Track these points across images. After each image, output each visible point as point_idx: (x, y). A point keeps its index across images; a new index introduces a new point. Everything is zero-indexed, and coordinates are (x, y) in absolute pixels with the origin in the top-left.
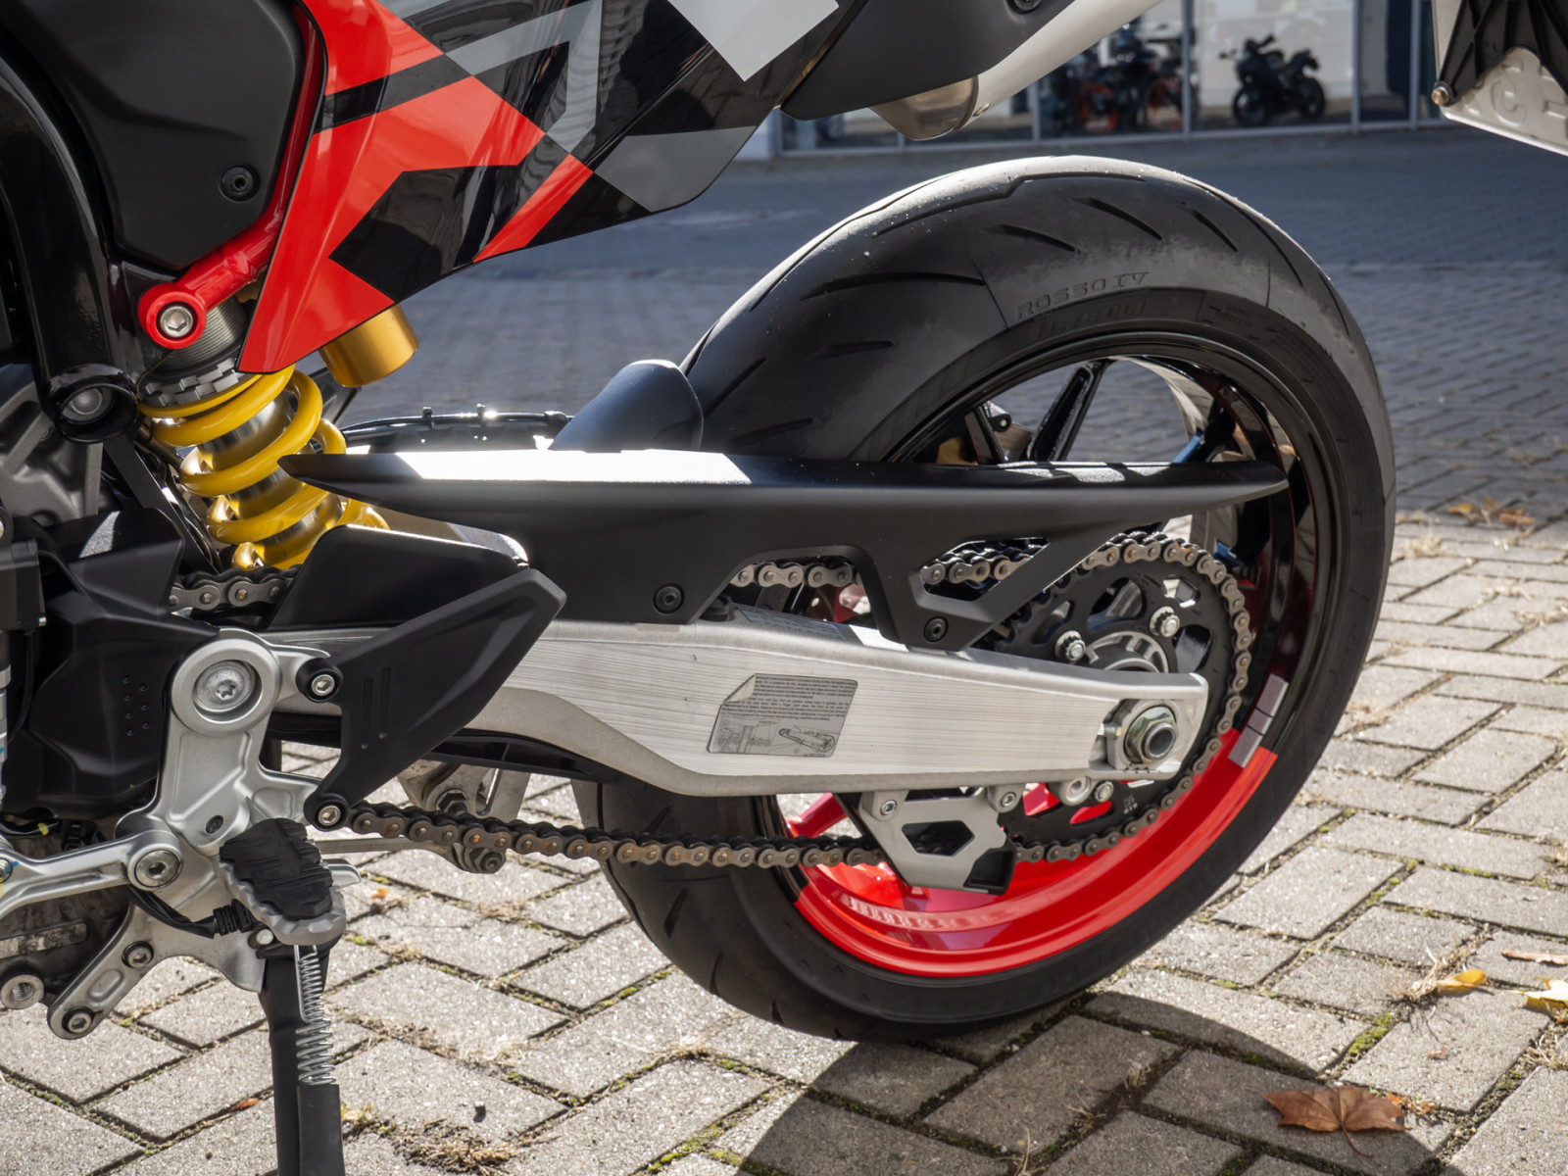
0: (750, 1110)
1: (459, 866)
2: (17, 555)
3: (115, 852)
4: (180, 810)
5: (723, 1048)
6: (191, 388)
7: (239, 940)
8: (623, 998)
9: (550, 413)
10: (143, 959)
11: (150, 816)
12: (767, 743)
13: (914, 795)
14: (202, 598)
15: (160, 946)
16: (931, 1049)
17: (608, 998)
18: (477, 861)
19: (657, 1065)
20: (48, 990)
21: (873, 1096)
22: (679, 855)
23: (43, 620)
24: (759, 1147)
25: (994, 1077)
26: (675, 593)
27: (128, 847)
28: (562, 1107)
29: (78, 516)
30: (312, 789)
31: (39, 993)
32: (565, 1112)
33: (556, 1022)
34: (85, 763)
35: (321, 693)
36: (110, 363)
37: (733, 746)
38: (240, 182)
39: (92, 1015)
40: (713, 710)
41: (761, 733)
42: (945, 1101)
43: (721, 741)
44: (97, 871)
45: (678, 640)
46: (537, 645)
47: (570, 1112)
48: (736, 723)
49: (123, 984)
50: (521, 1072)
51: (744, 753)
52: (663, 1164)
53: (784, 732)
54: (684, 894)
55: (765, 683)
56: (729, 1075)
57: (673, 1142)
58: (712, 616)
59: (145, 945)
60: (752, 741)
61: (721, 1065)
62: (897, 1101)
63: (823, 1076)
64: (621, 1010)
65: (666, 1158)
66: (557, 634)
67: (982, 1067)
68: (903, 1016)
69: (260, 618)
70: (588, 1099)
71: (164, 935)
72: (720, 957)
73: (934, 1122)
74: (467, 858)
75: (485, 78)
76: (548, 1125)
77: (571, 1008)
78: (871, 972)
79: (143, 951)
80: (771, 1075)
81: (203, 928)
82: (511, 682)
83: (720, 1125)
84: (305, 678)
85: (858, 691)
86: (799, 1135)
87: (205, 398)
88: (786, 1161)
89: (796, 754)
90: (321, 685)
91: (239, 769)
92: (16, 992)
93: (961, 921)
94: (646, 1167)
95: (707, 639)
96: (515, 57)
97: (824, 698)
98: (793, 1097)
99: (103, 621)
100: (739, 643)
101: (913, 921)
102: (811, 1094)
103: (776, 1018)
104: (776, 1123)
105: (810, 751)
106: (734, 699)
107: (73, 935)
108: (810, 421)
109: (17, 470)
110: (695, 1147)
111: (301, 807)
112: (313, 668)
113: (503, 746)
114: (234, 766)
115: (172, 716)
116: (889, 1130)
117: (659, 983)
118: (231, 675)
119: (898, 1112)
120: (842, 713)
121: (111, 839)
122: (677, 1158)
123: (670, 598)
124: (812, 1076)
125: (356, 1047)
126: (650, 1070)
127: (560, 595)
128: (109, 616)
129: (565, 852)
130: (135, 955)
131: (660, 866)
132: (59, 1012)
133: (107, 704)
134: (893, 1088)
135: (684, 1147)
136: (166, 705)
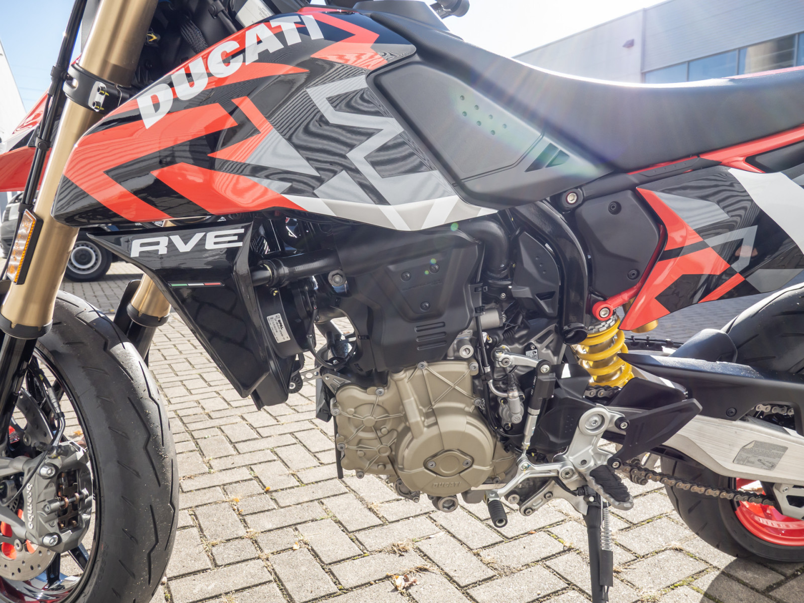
0: (702, 574)
1: (632, 481)
2: (550, 377)
3: (556, 466)
4: (572, 455)
5: (688, 549)
6: (592, 329)
7: (581, 498)
8: (648, 523)
9: (668, 340)
10: (550, 497)
11: (564, 456)
12: (753, 463)
13: (795, 486)
14: (590, 394)
15: (555, 494)
16: (766, 566)
17: (642, 522)
18: (639, 481)
19: (665, 550)
20: (520, 500)
21: (747, 579)
22: (696, 489)
23: (553, 396)
24: (709, 589)
25: (793, 583)
26: (733, 411)
27: (560, 466)
28: (635, 558)
29: (555, 364)
30: (611, 456)
31: (517, 501)
32: (636, 559)
33: (627, 526)
34: (552, 439)
35: (623, 428)
36: (582, 323)
37: (742, 462)
38: (634, 274)
39: (532, 510)
40: (738, 450)
41: (752, 459)
42: (775, 588)
43: (738, 460)
44: (550, 471)
45: (731, 426)
46: (691, 422)
47: (638, 560)
48: (744, 455)
49: (542, 503)
50: (618, 542)
51: (745, 465)
52: (675, 587)
53: (760, 460)
54: (700, 502)
55: (757, 444)
56: (691, 559)
57: (677, 580)
58: (743, 419)
59: (551, 492)
60: (748, 462)
61: (688, 555)
62: (758, 584)
63: (726, 567)
64: (647, 528)
65: (675, 585)
66: (697, 419)
67: (788, 578)
68: (763, 555)
69: (607, 401)
70: (643, 556)
71: (558, 490)
72: (706, 524)
73: (773, 595)
74: (635, 479)
75: (714, 248)
76: (632, 563)
77: (631, 523)
78: (755, 538)
79: (550, 494)
80: (707, 563)
81: (573, 493)
82: (679, 432)
83: (693, 577)
84: (618, 422)
85: (787, 451)
86: (723, 588)
87: (596, 333)
88: (720, 596)
89: (761, 468)
90: (624, 425)
91: (591, 446)
92: (512, 499)
93: (787, 526)
94: (669, 587)
95: (741, 427)
96: (725, 242)
97: (775, 451)
98: (718, 573)
99: (567, 398)
100: (751, 429)
101: (772, 524)
102: (723, 573)
103: (717, 547)
104: (713, 581)
105: (766, 468)
106: (746, 447)
107: (529, 485)
108: (775, 357)
109: (542, 349)
110: (685, 583)
111: (607, 460)
112: (621, 420)
113: (665, 449)
114: (590, 444)
115: (577, 428)
116: (757, 594)
117: (659, 520)
118: (596, 418)
119: (758, 588)
120: (780, 457)
121: (551, 462)
122: (680, 586)
123: (732, 412)
124: (722, 567)
125: (562, 521)
126: (663, 551)
127: (701, 407)
128: (569, 397)
129: (660, 481)
130: (548, 495)
131: (689, 491)
132: (523, 508)
133: (562, 422)
134: (755, 578)
135: (681, 582)
136: (577, 424)
